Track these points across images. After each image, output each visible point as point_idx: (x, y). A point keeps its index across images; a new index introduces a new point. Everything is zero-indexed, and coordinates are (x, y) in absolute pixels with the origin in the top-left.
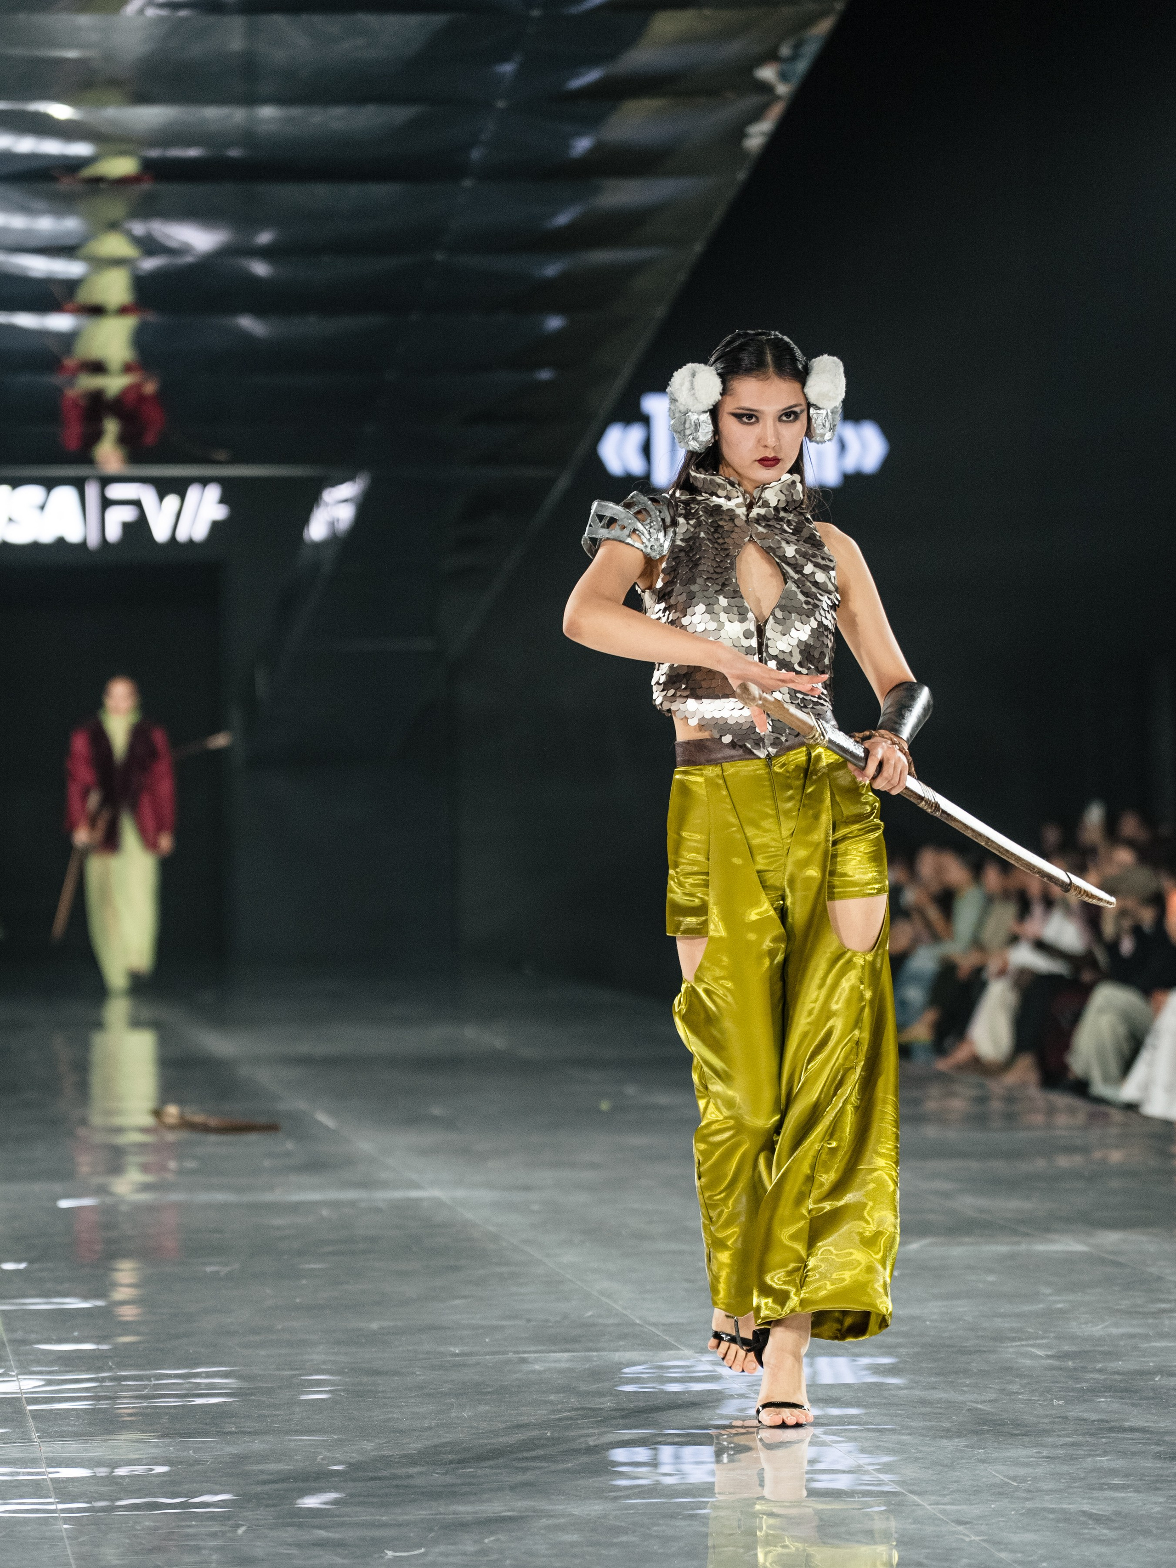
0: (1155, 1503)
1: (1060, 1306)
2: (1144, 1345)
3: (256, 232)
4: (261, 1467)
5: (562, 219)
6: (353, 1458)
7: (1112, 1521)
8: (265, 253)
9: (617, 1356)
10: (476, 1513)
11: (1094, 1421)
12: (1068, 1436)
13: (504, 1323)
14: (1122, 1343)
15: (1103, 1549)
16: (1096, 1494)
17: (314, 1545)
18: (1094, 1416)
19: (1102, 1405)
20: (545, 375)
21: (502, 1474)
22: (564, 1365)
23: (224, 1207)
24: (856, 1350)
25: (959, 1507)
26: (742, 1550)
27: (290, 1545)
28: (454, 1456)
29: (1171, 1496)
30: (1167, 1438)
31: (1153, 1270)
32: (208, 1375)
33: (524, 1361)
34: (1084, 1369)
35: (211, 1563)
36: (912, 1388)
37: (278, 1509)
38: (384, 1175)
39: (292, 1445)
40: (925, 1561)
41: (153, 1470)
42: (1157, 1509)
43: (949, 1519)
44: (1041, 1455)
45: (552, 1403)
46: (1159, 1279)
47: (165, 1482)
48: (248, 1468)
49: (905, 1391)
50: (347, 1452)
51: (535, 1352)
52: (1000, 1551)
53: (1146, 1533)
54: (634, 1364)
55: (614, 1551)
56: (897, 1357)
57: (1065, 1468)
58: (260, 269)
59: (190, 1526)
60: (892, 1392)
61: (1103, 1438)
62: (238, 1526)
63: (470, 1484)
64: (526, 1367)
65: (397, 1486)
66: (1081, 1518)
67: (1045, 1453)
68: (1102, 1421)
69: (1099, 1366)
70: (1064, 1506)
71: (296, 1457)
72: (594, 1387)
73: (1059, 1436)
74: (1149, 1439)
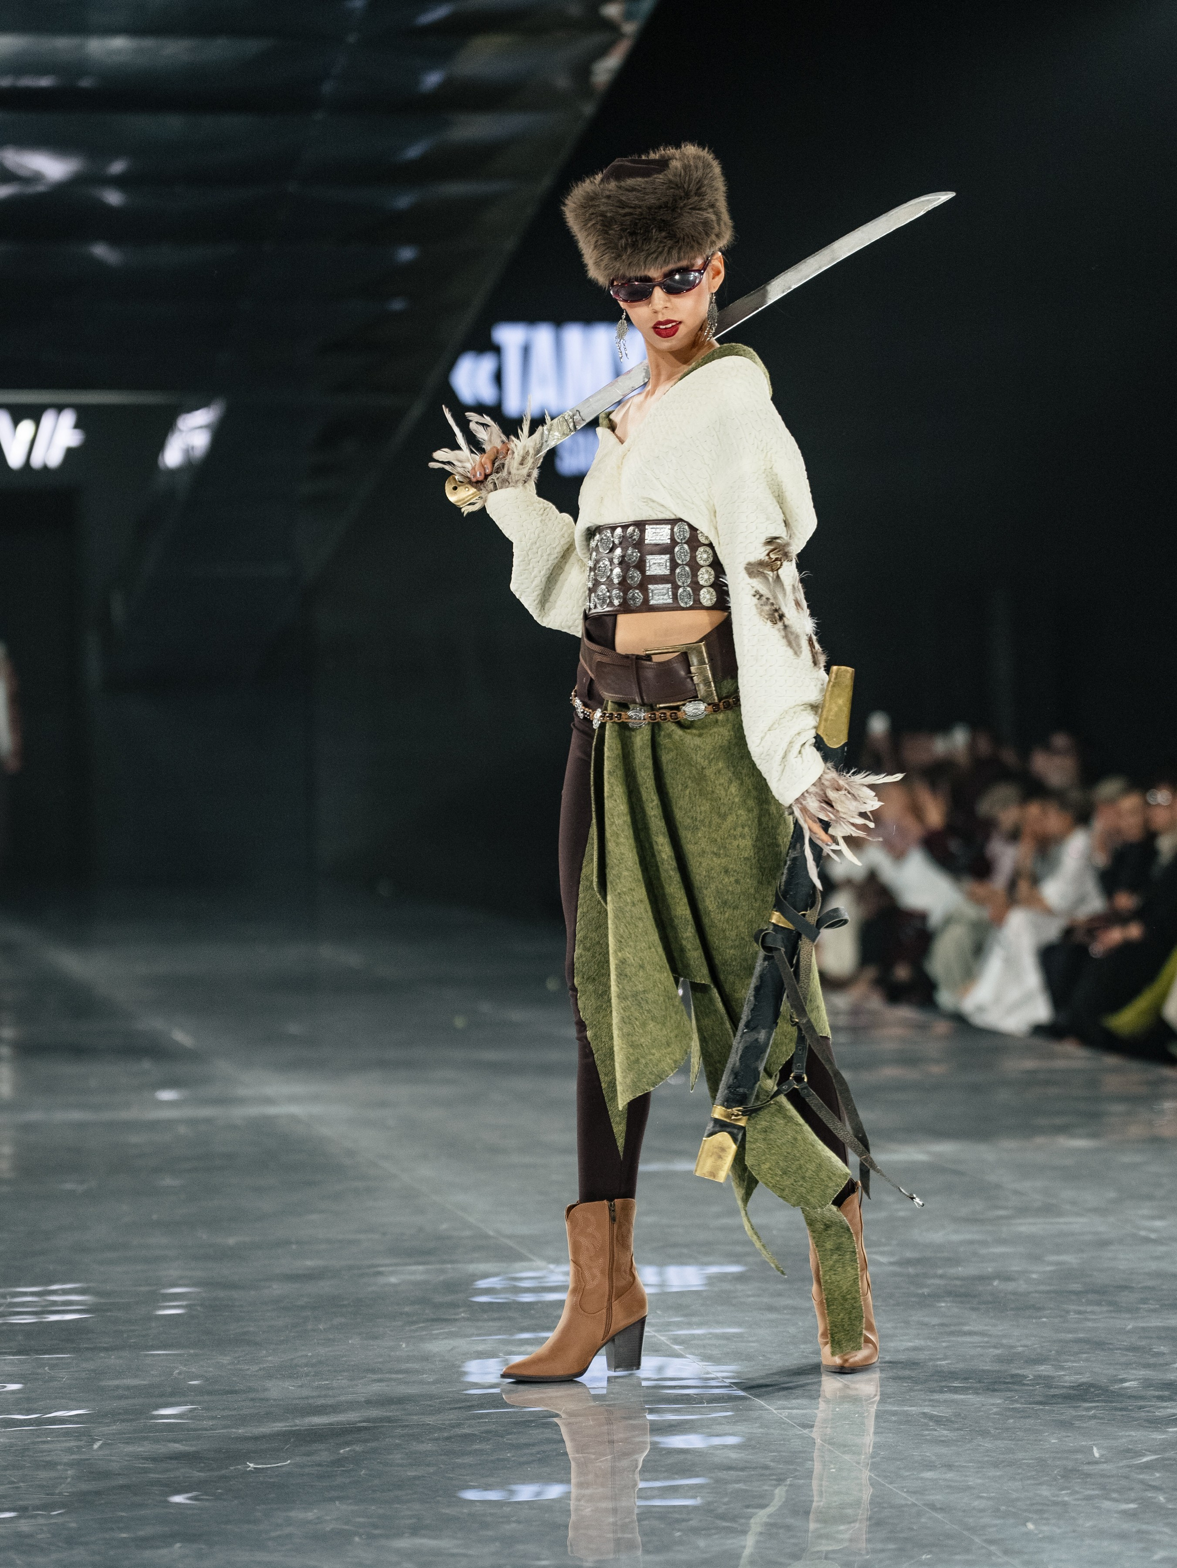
0: (993, 1404)
1: (902, 1214)
2: (983, 1251)
3: (111, 161)
4: (116, 1382)
5: (414, 152)
6: (211, 1372)
7: (951, 1422)
8: (118, 182)
9: (472, 1268)
10: (331, 1424)
11: (934, 1326)
12: (910, 1341)
13: (362, 1236)
14: (962, 1249)
15: (944, 1450)
16: (936, 1396)
17: (171, 1458)
18: (935, 1321)
19: (943, 1309)
20: (397, 305)
21: (357, 1385)
22: (419, 1277)
23: (81, 1126)
24: (706, 1259)
25: (805, 1411)
26: (593, 1457)
27: (146, 1459)
28: (310, 1369)
29: (1009, 1397)
30: (1004, 1341)
31: (992, 1178)
32: (65, 1292)
33: (380, 1273)
34: (926, 1275)
35: (66, 1478)
36: (759, 1296)
37: (134, 1424)
38: (241, 1092)
39: (148, 1361)
40: (772, 1464)
41: (5, 1387)
42: (995, 1410)
43: (795, 1423)
44: (884, 1360)
45: (407, 1314)
46: (998, 1186)
47: (21, 1398)
48: (103, 1383)
49: (752, 1299)
50: (202, 1366)
51: (391, 1265)
52: (844, 1453)
53: (984, 1433)
54: (485, 1276)
55: (468, 1460)
56: (745, 1264)
57: (907, 1373)
58: (113, 198)
59: (44, 1442)
60: (742, 1300)
61: (944, 1342)
62: (95, 1441)
63: (326, 1396)
64: (382, 1280)
65: (252, 1400)
66: (922, 1420)
67: (888, 1358)
68: (942, 1325)
69: (940, 1272)
70: (906, 1408)
71: (152, 1372)
72: (449, 1298)
73: (901, 1341)
74: (987, 1342)
